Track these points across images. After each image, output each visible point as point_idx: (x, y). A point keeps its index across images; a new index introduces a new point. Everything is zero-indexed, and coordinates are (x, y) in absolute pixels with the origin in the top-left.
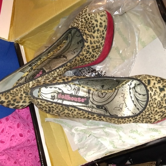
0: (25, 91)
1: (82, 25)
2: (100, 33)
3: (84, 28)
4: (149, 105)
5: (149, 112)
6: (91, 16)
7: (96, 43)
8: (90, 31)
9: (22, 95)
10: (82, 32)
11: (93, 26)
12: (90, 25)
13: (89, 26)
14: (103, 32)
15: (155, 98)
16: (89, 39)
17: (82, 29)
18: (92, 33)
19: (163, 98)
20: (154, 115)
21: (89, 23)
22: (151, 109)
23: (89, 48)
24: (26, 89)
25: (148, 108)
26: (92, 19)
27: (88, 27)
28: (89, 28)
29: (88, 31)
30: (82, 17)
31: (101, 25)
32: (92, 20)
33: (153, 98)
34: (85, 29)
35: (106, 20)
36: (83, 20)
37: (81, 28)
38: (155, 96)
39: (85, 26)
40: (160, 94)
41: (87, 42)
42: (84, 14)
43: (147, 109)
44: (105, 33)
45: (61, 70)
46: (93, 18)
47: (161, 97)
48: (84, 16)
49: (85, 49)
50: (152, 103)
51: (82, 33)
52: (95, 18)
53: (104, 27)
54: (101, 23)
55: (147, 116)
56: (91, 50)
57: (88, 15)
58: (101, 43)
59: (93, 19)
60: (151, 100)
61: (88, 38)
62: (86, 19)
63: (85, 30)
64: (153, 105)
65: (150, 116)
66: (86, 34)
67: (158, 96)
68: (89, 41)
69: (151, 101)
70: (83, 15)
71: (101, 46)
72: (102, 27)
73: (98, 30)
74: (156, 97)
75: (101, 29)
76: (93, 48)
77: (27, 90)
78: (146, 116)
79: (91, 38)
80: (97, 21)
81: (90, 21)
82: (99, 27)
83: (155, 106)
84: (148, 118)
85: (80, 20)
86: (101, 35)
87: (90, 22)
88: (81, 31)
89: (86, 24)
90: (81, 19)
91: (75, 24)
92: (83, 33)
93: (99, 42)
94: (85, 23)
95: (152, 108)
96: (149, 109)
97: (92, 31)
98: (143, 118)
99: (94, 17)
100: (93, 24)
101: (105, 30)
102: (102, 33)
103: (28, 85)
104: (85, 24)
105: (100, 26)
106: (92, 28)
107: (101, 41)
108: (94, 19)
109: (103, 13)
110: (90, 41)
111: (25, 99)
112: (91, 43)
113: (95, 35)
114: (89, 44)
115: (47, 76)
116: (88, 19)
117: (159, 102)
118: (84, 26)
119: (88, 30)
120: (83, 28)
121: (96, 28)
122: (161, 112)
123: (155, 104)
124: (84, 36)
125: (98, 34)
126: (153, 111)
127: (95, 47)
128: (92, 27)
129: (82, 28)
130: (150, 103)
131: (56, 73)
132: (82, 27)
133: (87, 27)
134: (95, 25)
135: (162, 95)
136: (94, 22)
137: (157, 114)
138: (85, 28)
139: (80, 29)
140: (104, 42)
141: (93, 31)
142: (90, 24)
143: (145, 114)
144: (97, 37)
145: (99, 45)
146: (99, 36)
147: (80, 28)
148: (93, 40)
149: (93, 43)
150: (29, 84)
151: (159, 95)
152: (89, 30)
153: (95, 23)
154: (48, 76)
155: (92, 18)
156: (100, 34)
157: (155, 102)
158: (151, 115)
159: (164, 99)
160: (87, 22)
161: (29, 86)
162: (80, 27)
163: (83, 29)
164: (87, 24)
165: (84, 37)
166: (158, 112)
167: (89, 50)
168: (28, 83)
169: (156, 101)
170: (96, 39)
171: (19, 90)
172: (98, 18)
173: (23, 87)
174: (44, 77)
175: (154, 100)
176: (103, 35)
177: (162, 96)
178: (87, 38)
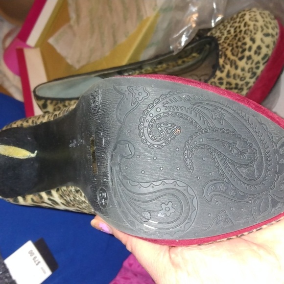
1: (227, 38)
2: (252, 63)
6: (247, 28)
7: (237, 78)
8: (235, 54)
10: (221, 51)
11: (244, 47)
12: (240, 44)
13: (237, 43)
14: (258, 65)
16: (228, 67)
17: (222, 46)
18: (237, 59)
21: (239, 40)
23: (221, 84)
26: (247, 34)
27: (235, 45)
28: (235, 49)
29: (231, 53)
30: (233, 23)
31: (258, 51)
32: (245, 36)
34: (228, 47)
35: (272, 46)
36: (232, 30)
37: (223, 42)
39: (230, 41)
41: (222, 72)
42: (238, 20)
44: (262, 67)
46: (249, 33)
48: (237, 25)
49: (212, 82)
51: (220, 53)
52: (253, 34)
53: (262, 55)
54: (259, 48)
57: (242, 25)
58: (247, 83)
59: (249, 35)
61: (227, 64)
62: (238, 30)
63: (227, 49)
66: (226, 56)
70: (235, 22)
71: (245, 88)
72: (259, 54)
73: (249, 58)
75: (256, 58)
76: (228, 86)
79: (231, 66)
80: (253, 40)
81: (243, 37)
82: (252, 53)
85: (228, 29)
86: (252, 68)
87: (242, 39)
88: (220, 48)
90: (231, 27)
91: (219, 31)
92: (222, 54)
93: (243, 79)
94: (233, 37)
97: (237, 55)
99: (251, 32)
100: (245, 44)
101: (262, 62)
102: (254, 66)
105: (256, 53)
106: (240, 49)
107: (247, 80)
108: (250, 35)
109: (270, 31)
110: (228, 71)
112: (228, 76)
113: (242, 64)
114: (224, 75)
116: (241, 31)
118: (228, 41)
119: (232, 50)
120: (226, 43)
121: (247, 53)
124: (221, 58)
125: (247, 64)
127: (234, 86)
128: (241, 47)
132: (225, 41)
133: (233, 45)
134: (247, 47)
136: (247, 40)
138: (229, 45)
139: (220, 44)
140: (254, 83)
141: (240, 55)
142: (241, 42)
144: (243, 70)
145: (242, 85)
146: (247, 69)
148: (233, 71)
149: (232, 77)
153: (249, 43)
155: (247, 32)
156: (249, 66)
160: (236, 36)
162: (222, 40)
163: (226, 45)
164: (235, 39)
165: (221, 61)
170: (239, 72)
172: (259, 36)
176: (255, 70)
178: (225, 64)
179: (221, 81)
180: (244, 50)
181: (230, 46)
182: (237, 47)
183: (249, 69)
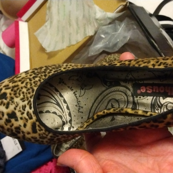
4: (33, 90)
5: (35, 80)
15: (24, 101)
19: (11, 102)
20: (27, 77)
22: (31, 85)
25: (35, 86)
33: (26, 102)
38: (24, 105)
40: (15, 109)
43: (37, 84)
47: (13, 103)
50: (29, 93)
55: (38, 75)
60: (30, 99)
64: (27, 91)
65: (34, 75)
67: (18, 105)
69: (31, 97)
74: (21, 104)
78: (40, 75)
83: (24, 90)
84: (38, 73)
95: (29, 86)
96: (33, 85)
98: (45, 72)
117: (18, 95)
122: (15, 82)
123: (23, 93)
126: (27, 83)
130: (31, 94)
135: (12, 107)
137: (22, 78)
143: (41, 78)
151: (17, 107)
157: (24, 96)
158: (32, 77)
159: (8, 100)
166: (20, 81)
169: (22, 96)
175: (26, 98)
177: (12, 105)
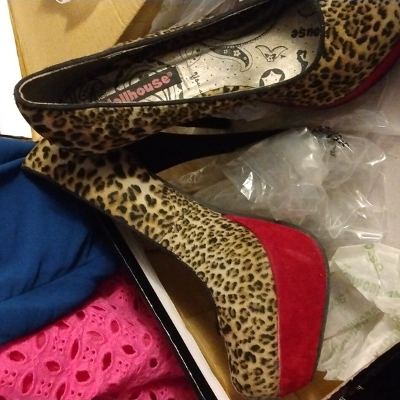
0: (113, 123)
1: (337, 4)
3: (337, 13)
7: (350, 69)
8: (352, 32)
9: (100, 130)
10: (328, 25)
11: (368, 23)
12: (360, 17)
13: (355, 16)
14: (384, 49)
16: (339, 53)
17: (329, 16)
18: (354, 41)
21: (360, 10)
23: (325, 77)
24: (116, 121)
26: (374, 3)
27: (351, 19)
28: (353, 25)
29: (344, 30)
31: (388, 30)
32: (371, 5)
34: (340, 20)
37: (330, 10)
39: (343, 10)
41: (329, 60)
44: (388, 51)
45: (228, 104)
46: (378, 1)
49: (312, 75)
51: (327, 28)
52: (383, 4)
53: (393, 35)
54: (390, 25)
56: (326, 82)
58: (363, 75)
59: (377, 5)
61: (337, 48)
63: (338, 23)
66: (336, 34)
68: (335, 58)
71: (357, 81)
72: (389, 34)
73: (374, 40)
75: (383, 40)
76: (334, 80)
77: (119, 125)
79: (344, 52)
80: (383, 13)
81: (367, 6)
82: (379, 33)
86: (374, 55)
87: (364, 9)
89: (350, 9)
92: (329, 29)
93: (358, 70)
94: (348, 3)
97: (355, 36)
100: (370, 18)
101: (389, 45)
102: (378, 51)
103: (126, 113)
104: (347, 6)
106: (361, 26)
107: (364, 70)
108: (380, 5)
110: (339, 58)
111: (104, 142)
112: (338, 66)
113: (361, 49)
114: (331, 64)
115: (185, 108)
118: (339, 10)
119: (345, 26)
120: (335, 12)
121: (371, 33)
124: (328, 37)
125: (369, 48)
127: (342, 79)
128: (362, 23)
129: (331, 13)
131: (211, 107)
132: (334, 8)
133: (348, 17)
134: (373, 23)
136: (374, 12)
138: (340, 16)
139: (324, 12)
140: (371, 74)
141: (359, 35)
142: (362, 14)
144: (362, 57)
145: (354, 78)
146: (367, 57)
147: (326, 8)
148: (346, 59)
149: (344, 68)
150: (130, 112)
152: (349, 28)
153: (377, 18)
154: (188, 108)
156: (372, 51)
160: (354, 3)
161: (127, 116)
162: (329, 6)
163: (335, 16)
164: (353, 9)
165: (328, 42)
167: (321, 80)
168: (129, 108)
170: (355, 60)
171: (98, 117)
172: (392, 7)
173: (112, 112)
174: (176, 107)
176: (377, 57)
178: (334, 48)
179: (326, 73)
180: (367, 28)
181: (343, 19)
182: (356, 22)
183: (371, 56)
